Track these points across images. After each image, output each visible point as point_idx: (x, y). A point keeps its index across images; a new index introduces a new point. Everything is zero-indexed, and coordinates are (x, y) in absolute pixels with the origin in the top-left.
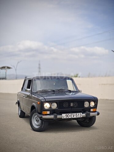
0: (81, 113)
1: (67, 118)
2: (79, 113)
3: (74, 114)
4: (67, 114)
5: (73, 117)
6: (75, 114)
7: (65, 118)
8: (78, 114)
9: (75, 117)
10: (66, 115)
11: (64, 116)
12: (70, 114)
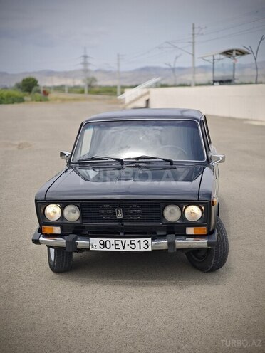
0: (149, 240)
1: (105, 249)
2: (142, 240)
3: (123, 240)
4: (105, 240)
5: (122, 249)
6: (128, 241)
7: (98, 249)
8: (137, 240)
9: (128, 249)
10: (102, 242)
11: (95, 243)
12: (112, 240)
